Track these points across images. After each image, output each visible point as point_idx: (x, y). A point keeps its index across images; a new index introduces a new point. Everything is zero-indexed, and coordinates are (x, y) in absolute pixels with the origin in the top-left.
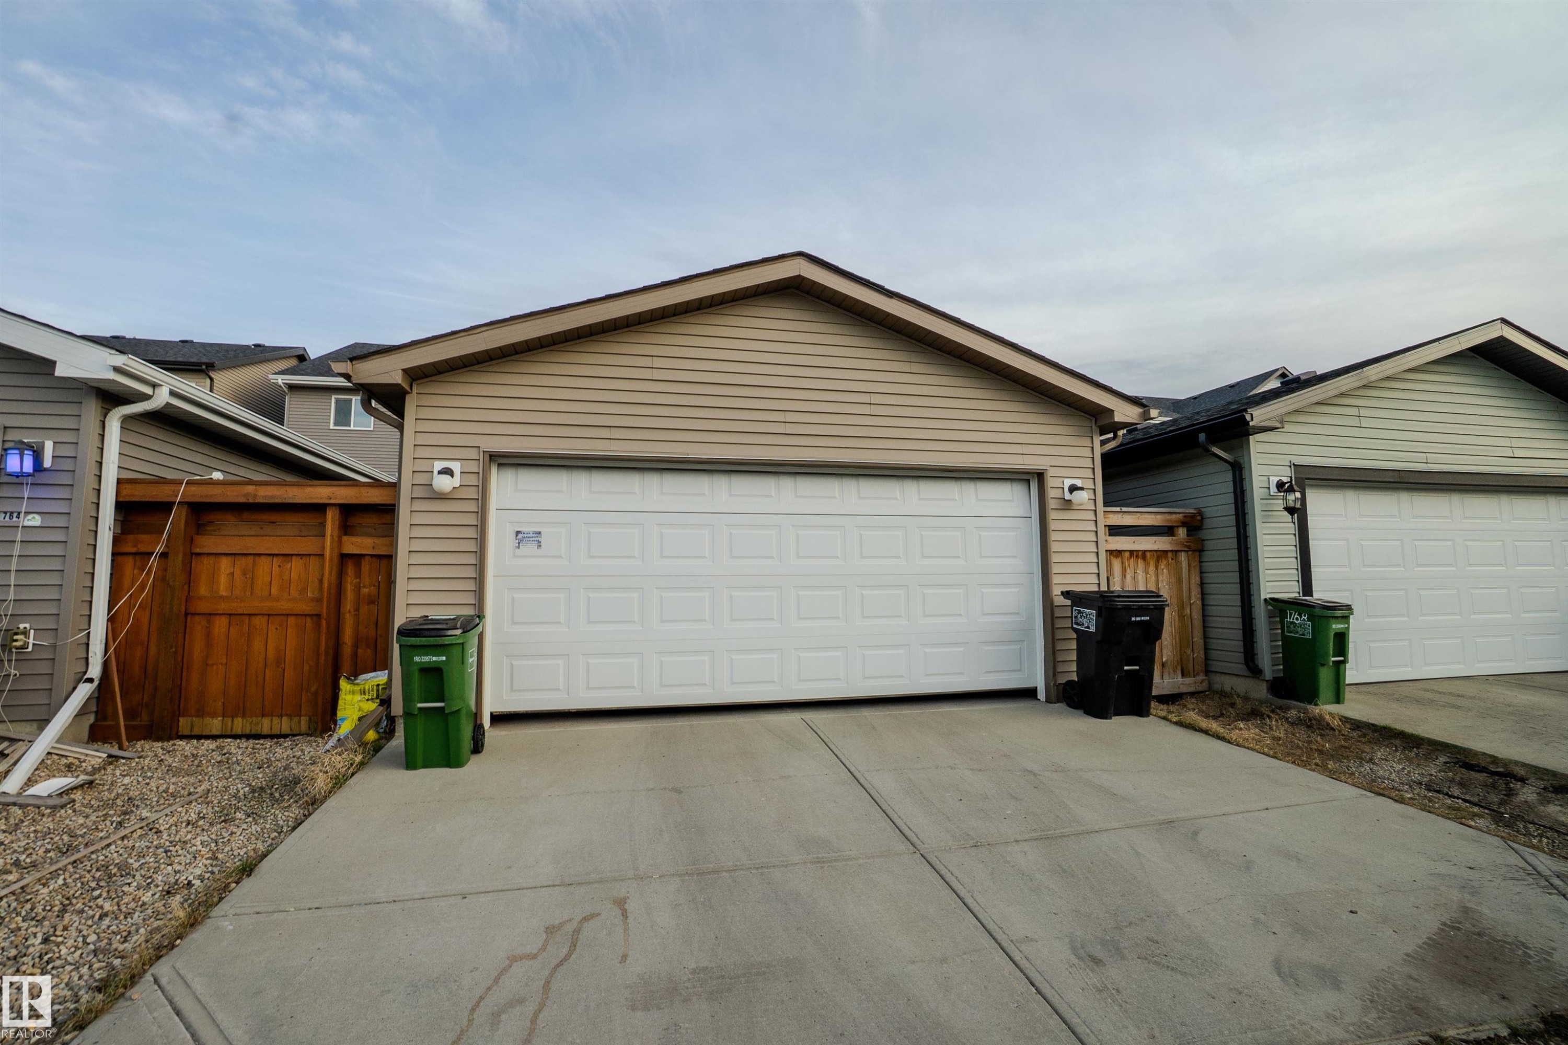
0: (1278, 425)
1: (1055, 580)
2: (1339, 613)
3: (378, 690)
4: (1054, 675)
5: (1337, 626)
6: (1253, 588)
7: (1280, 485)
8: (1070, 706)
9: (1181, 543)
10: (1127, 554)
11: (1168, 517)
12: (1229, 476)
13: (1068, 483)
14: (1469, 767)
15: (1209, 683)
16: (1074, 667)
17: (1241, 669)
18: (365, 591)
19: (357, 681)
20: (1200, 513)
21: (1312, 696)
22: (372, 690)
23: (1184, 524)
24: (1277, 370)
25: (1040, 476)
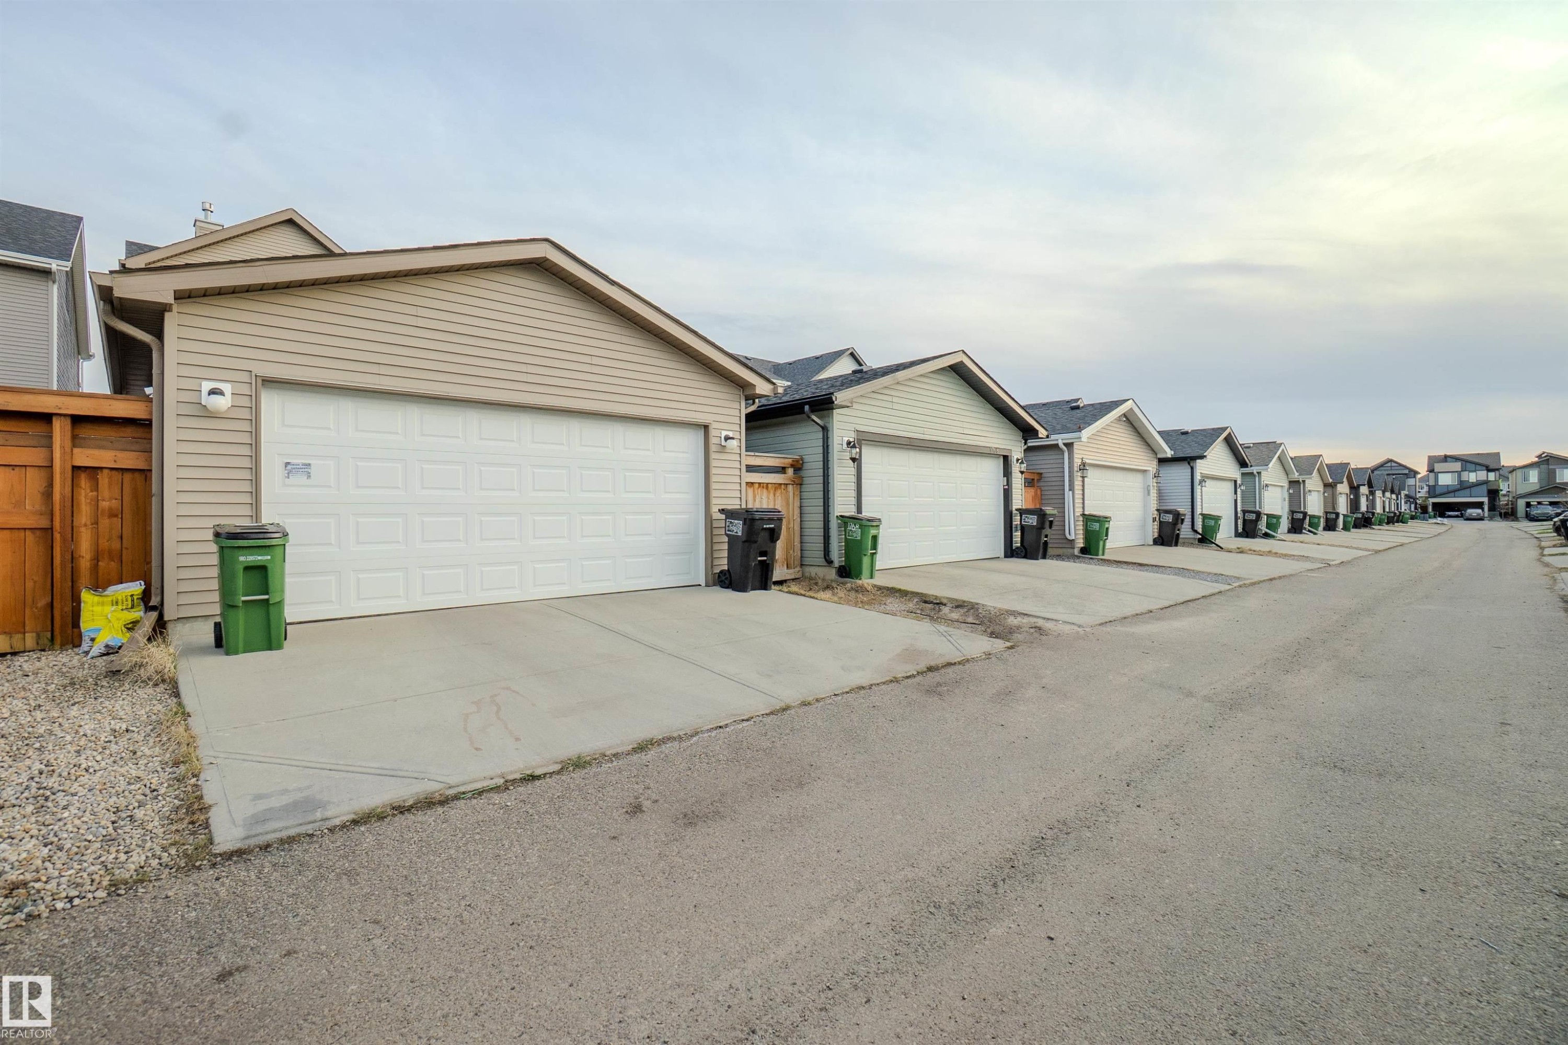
0: (849, 405)
1: (714, 501)
2: (875, 524)
3: (133, 601)
4: (712, 567)
5: (873, 532)
6: (831, 509)
7: (849, 443)
8: (722, 587)
9: (790, 479)
10: (757, 485)
11: (782, 460)
12: (820, 435)
13: (724, 434)
14: (926, 602)
15: (803, 573)
16: (725, 561)
17: (822, 561)
18: (104, 504)
19: (106, 593)
20: (802, 459)
21: (858, 575)
22: (127, 600)
23: (792, 466)
24: (849, 349)
25: (706, 427)
